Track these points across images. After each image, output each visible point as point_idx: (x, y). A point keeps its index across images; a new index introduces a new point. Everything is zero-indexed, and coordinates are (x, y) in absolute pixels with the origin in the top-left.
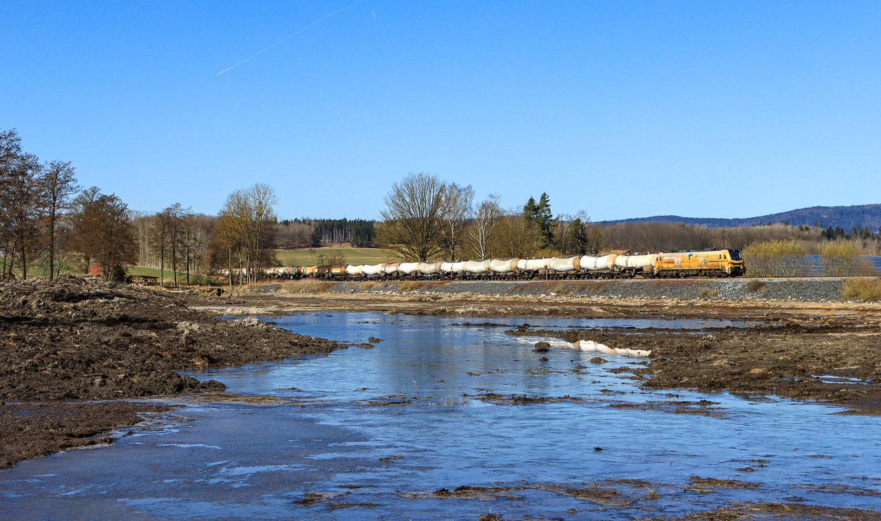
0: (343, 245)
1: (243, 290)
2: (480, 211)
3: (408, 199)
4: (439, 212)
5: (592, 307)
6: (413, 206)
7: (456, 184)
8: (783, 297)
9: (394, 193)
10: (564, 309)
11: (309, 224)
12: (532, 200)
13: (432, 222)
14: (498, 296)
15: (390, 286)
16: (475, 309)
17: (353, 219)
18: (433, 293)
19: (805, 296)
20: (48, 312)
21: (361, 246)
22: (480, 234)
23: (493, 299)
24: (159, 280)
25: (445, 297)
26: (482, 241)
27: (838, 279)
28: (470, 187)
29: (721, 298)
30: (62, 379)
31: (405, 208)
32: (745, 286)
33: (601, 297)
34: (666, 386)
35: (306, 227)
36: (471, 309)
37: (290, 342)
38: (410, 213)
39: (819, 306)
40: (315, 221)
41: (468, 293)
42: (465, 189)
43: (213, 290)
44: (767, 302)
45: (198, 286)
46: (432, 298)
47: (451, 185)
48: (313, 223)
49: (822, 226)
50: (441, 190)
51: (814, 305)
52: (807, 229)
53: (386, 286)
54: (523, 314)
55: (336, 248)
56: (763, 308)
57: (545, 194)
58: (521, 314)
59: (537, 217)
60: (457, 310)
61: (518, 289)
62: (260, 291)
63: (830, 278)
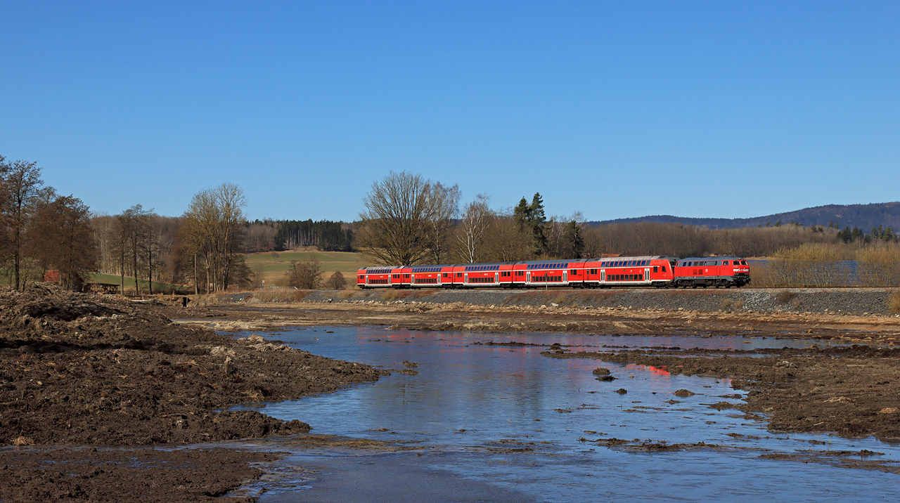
0: (309, 248)
1: (210, 299)
2: (469, 213)
3: (389, 200)
4: (423, 214)
5: (614, 322)
6: (395, 208)
7: (442, 183)
8: (819, 310)
9: (374, 194)
10: (583, 324)
11: (272, 226)
12: (523, 202)
13: (415, 224)
14: (492, 307)
15: (372, 295)
16: (486, 324)
17: (319, 221)
18: (420, 303)
19: (845, 309)
20: (52, 333)
21: (329, 249)
22: (468, 239)
23: (489, 311)
24: (120, 289)
25: (435, 308)
26: (471, 247)
27: (882, 290)
28: (456, 187)
29: (746, 311)
30: (141, 420)
31: (386, 210)
32: (773, 298)
33: (609, 308)
34: (799, 430)
35: (269, 230)
36: (481, 323)
37: (334, 369)
38: (391, 215)
39: (864, 320)
40: (278, 222)
41: (459, 303)
42: (451, 189)
43: (178, 298)
44: (800, 315)
45: (162, 294)
46: (421, 309)
47: (436, 184)
48: (276, 225)
49: (837, 228)
50: (425, 191)
51: (856, 319)
52: (821, 230)
53: (367, 295)
54: (539, 330)
55: (301, 252)
56: (797, 322)
57: (538, 194)
58: (537, 330)
59: (529, 220)
60: (465, 325)
61: (515, 300)
62: (229, 300)
63: (873, 289)
